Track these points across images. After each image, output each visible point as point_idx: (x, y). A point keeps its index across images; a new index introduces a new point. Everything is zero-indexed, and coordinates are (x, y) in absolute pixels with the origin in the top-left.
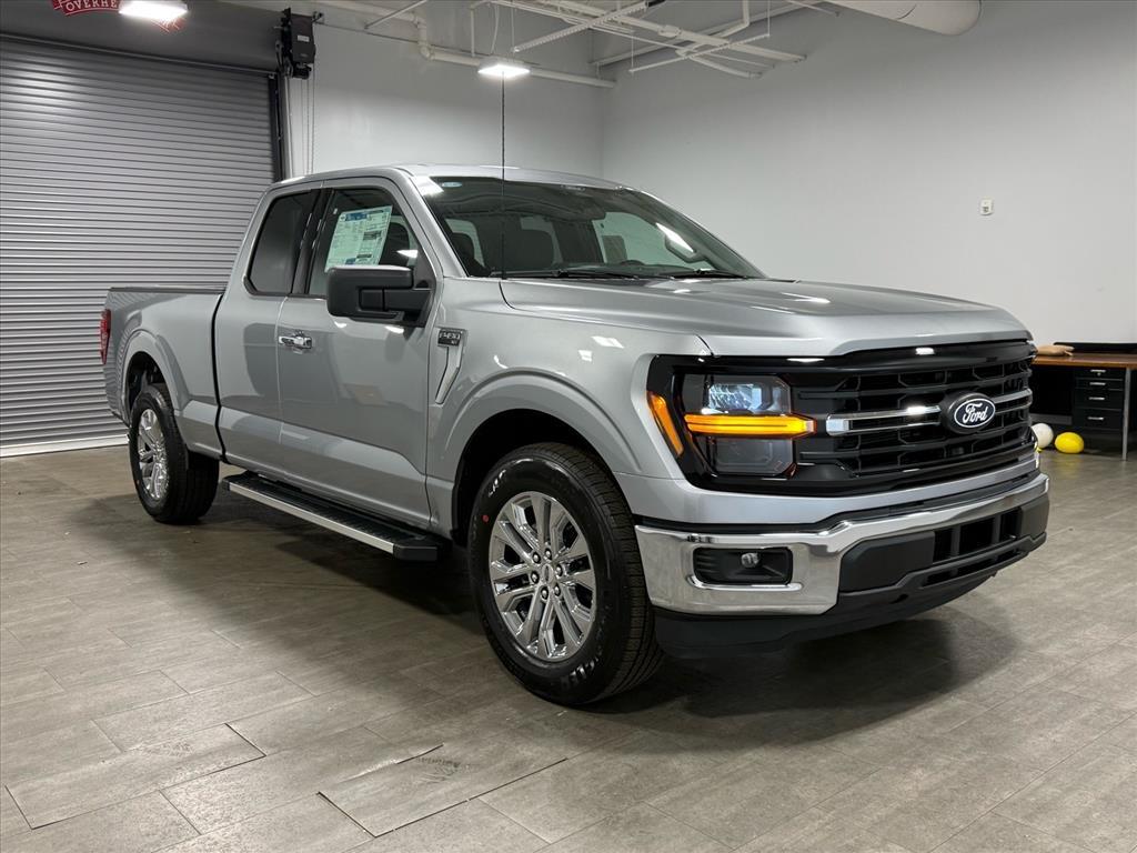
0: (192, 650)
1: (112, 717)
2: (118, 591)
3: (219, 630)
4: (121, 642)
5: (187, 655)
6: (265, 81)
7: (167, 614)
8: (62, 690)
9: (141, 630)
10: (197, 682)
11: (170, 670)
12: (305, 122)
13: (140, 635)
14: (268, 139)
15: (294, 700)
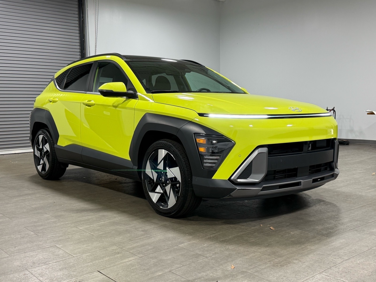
0: (70, 236)
1: (37, 268)
2: (25, 210)
3: (81, 227)
4: (32, 233)
5: (68, 238)
7: (52, 220)
8: (8, 256)
9: (41, 228)
11: (61, 246)
13: (41, 230)
15: (130, 259)
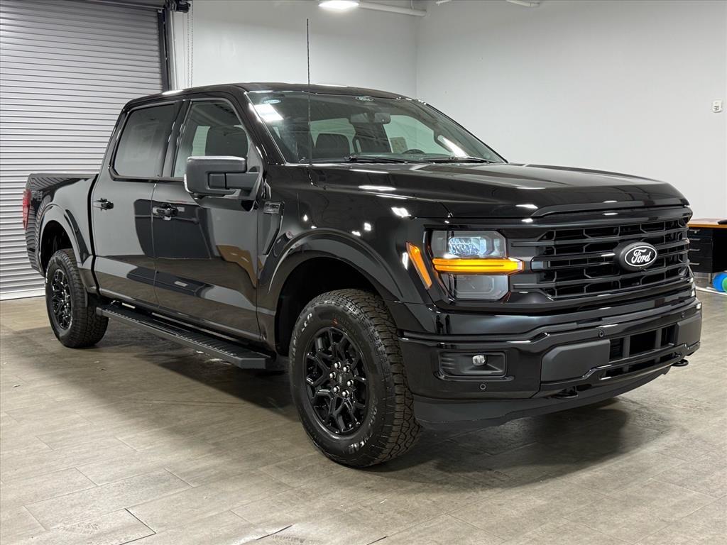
0: (100, 452)
1: (39, 504)
3: (121, 437)
4: (46, 446)
5: (96, 456)
6: (155, 15)
9: (61, 438)
10: (103, 477)
11: (83, 468)
12: (186, 46)
13: (60, 441)
14: (157, 59)
15: (178, 490)
